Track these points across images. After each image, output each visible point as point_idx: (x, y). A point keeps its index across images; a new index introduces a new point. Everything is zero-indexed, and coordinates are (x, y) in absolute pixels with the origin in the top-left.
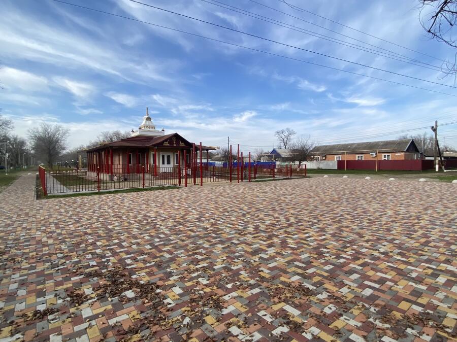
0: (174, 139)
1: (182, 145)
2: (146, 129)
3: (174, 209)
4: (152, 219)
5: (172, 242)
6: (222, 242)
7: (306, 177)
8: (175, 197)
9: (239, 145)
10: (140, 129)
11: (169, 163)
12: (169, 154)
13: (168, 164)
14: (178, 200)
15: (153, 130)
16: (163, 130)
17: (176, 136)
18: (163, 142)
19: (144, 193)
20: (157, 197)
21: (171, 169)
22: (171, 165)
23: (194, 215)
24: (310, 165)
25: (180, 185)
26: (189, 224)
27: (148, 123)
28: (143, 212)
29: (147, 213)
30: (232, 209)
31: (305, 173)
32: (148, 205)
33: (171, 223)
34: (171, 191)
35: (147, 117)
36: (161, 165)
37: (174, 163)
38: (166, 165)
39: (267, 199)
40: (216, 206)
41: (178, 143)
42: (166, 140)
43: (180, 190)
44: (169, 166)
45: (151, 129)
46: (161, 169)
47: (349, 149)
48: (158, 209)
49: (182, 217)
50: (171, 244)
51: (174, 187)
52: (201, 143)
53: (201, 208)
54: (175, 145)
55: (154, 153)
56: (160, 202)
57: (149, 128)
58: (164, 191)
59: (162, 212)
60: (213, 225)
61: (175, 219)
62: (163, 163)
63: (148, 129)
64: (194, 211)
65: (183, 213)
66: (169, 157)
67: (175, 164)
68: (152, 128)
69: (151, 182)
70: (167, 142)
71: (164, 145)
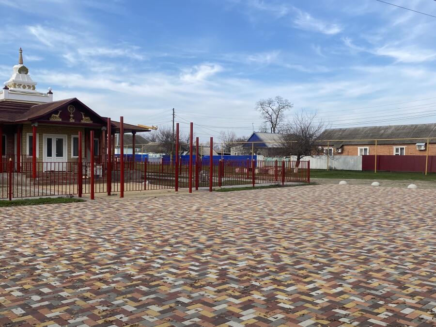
0: (71, 110)
1: (86, 120)
2: (17, 89)
3: (69, 240)
4: (26, 259)
5: (64, 302)
6: (159, 301)
7: (308, 183)
8: (71, 218)
9: (192, 124)
10: (6, 88)
11: (60, 154)
12: (60, 136)
13: (57, 156)
14: (77, 224)
15: (31, 91)
16: (50, 93)
17: (75, 103)
18: (49, 115)
19: (12, 210)
20: (36, 218)
21: (65, 165)
22: (65, 158)
23: (107, 251)
24: (316, 162)
25: (80, 196)
26: (97, 269)
27: (23, 78)
28: (9, 246)
29: (18, 247)
30: (179, 240)
31: (307, 176)
32: (19, 232)
33: (62, 266)
34: (64, 207)
35: (19, 66)
36: (45, 158)
37: (69, 155)
38: (54, 158)
39: (242, 223)
40: (148, 235)
41: (78, 118)
42: (55, 112)
43: (81, 205)
44: (59, 159)
45: (27, 90)
46: (45, 165)
47: (381, 136)
48: (38, 240)
49: (85, 256)
50: (63, 305)
51: (70, 199)
52: (122, 118)
53: (120, 238)
54: (72, 120)
55: (31, 134)
56: (41, 227)
57: (24, 87)
58: (50, 207)
59: (46, 245)
60: (142, 269)
61: (70, 259)
62: (49, 154)
63: (22, 89)
64: (108, 245)
65: (87, 249)
66: (60, 143)
67: (72, 156)
68: (29, 87)
69: (26, 189)
70: (57, 114)
71: (52, 120)
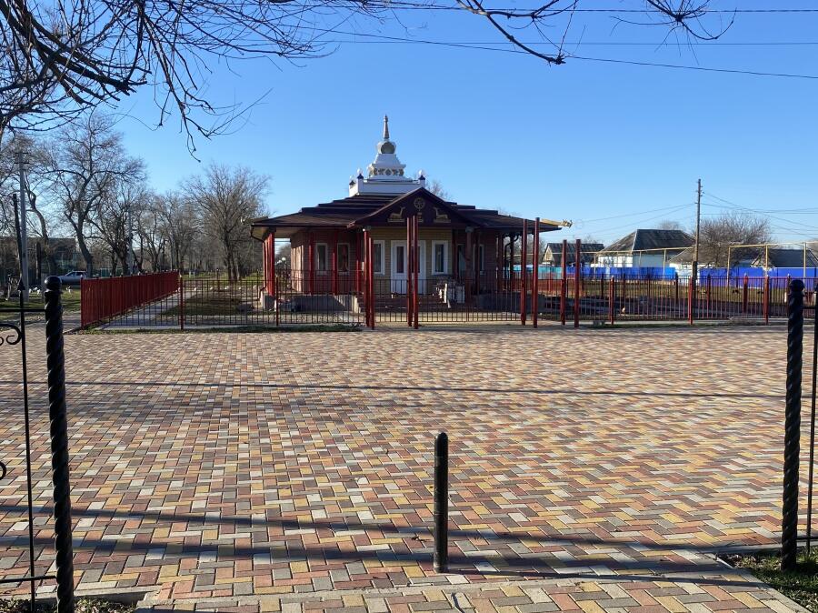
0: (419, 205)
1: (442, 218)
22: (423, 275)
27: (386, 159)
37: (429, 270)
42: (395, 208)
45: (392, 177)
54: (421, 220)
57: (388, 173)
62: (400, 270)
67: (433, 272)
70: (398, 212)
71: (390, 221)
